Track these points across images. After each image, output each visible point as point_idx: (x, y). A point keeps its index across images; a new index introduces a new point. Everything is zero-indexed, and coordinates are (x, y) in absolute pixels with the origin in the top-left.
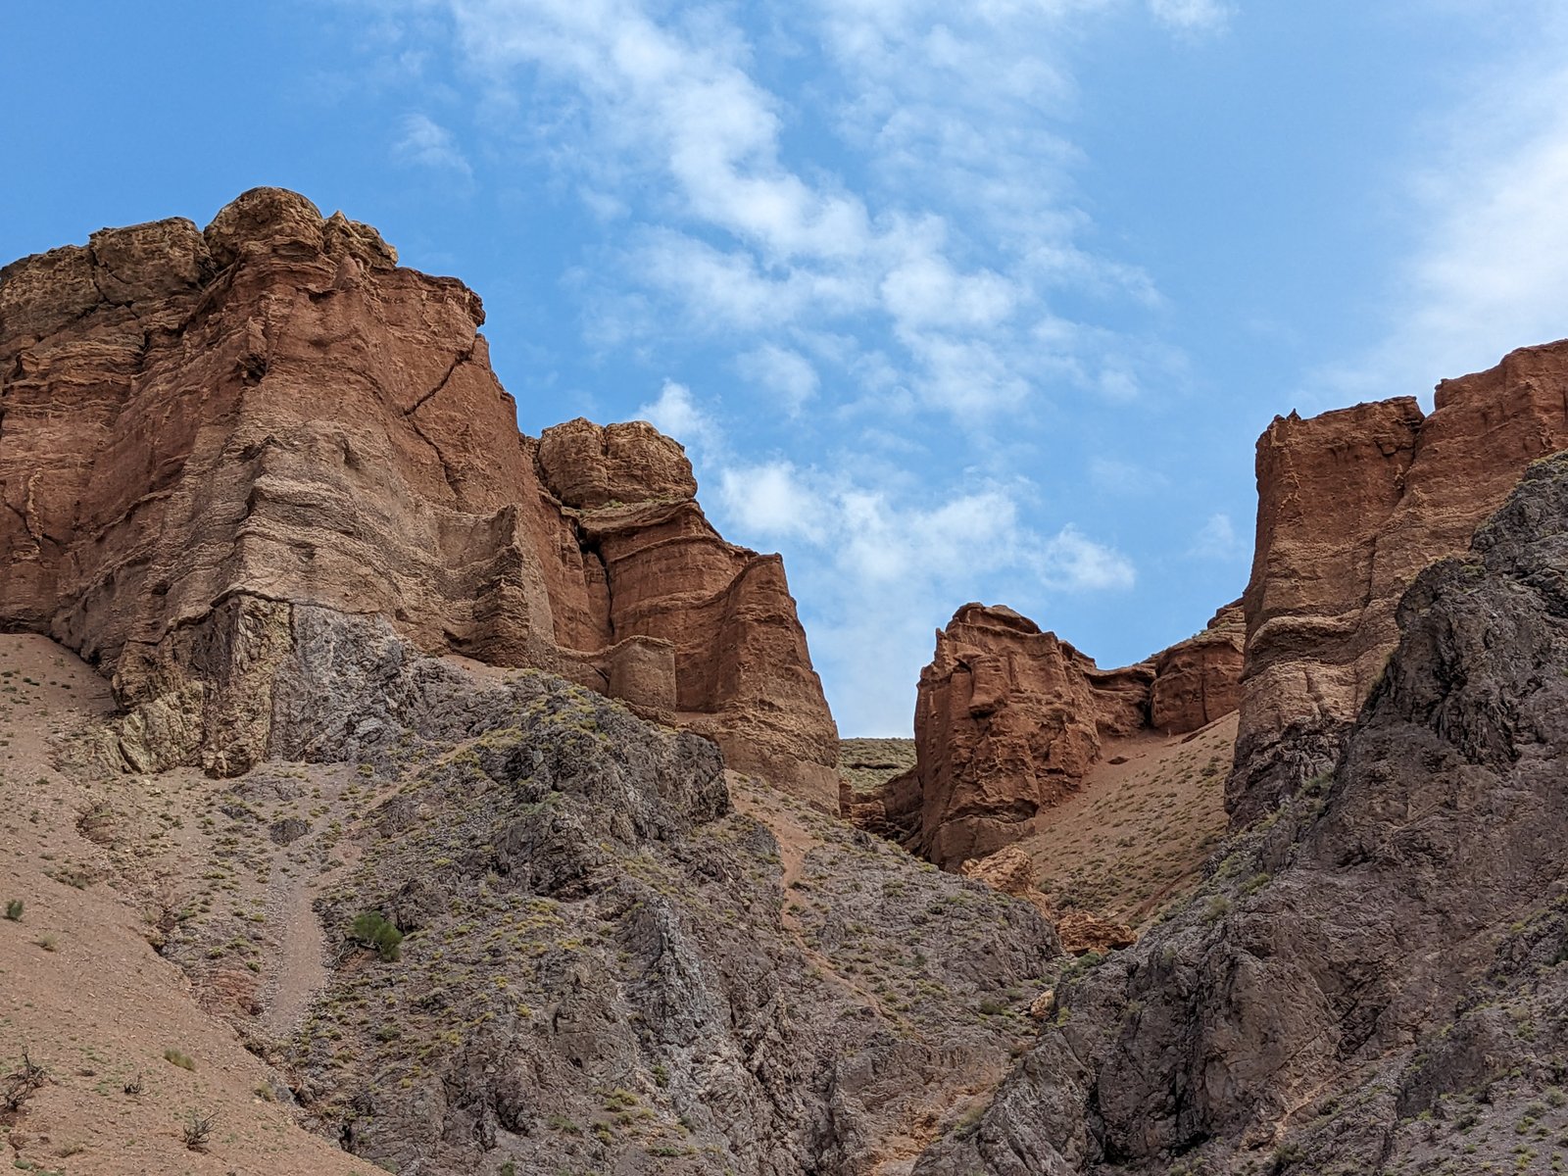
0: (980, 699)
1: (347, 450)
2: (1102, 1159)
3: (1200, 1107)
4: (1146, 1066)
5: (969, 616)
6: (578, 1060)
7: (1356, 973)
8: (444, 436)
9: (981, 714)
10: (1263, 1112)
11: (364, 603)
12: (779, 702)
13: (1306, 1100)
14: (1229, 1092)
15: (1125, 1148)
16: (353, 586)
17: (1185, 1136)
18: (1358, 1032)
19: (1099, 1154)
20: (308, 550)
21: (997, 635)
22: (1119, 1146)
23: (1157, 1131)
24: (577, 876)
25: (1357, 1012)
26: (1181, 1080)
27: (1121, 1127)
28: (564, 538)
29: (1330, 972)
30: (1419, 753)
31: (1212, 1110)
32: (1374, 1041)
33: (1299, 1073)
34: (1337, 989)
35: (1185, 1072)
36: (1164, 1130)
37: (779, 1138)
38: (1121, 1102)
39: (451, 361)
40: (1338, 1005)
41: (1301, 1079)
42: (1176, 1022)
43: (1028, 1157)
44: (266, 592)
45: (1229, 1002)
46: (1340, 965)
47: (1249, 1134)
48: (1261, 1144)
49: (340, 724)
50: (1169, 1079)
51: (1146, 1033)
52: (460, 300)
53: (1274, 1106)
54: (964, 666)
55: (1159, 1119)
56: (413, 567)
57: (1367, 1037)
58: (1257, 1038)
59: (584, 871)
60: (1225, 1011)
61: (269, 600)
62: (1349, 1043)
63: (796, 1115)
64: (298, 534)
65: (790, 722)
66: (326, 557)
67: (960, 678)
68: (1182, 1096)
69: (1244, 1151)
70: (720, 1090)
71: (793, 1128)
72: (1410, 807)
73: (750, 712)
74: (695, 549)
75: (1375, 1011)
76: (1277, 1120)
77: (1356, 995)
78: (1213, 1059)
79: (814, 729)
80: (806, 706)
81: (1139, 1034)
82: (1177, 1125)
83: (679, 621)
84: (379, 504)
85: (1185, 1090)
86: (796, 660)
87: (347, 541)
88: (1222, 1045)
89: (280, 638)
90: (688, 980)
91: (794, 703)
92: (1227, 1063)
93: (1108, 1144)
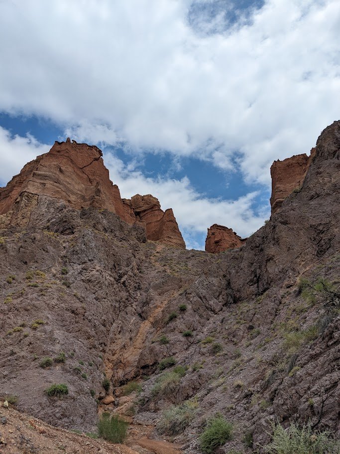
0: (216, 239)
1: (60, 169)
2: (232, 302)
3: (266, 278)
4: (246, 270)
5: (215, 226)
6: (26, 262)
7: (321, 228)
8: (89, 173)
9: (217, 242)
10: (291, 274)
11: (57, 196)
12: (172, 237)
13: (308, 268)
14: (276, 270)
15: (240, 297)
16: (54, 192)
17: (261, 290)
18: (324, 247)
19: (232, 301)
20: (44, 184)
21: (220, 229)
22: (238, 297)
23: (250, 289)
24: (70, 229)
25: (322, 241)
26: (258, 271)
27: (238, 291)
28: (131, 212)
29: (311, 228)
30: (332, 166)
31: (270, 278)
32: (331, 250)
33: (304, 260)
34: (313, 234)
35: (260, 268)
36: (253, 289)
37: (130, 304)
38: (238, 283)
39: (93, 160)
40: (315, 240)
41: (304, 262)
42: (256, 255)
43: (203, 299)
44: (32, 192)
45: (274, 239)
46: (314, 225)
47: (286, 282)
48: (291, 286)
49: (46, 220)
50: (254, 272)
51: (245, 260)
52: (96, 150)
53: (295, 271)
54: (213, 234)
55: (251, 285)
56: (76, 194)
57: (328, 249)
58: (286, 249)
59: (72, 228)
60: (273, 242)
61: (33, 194)
62: (321, 251)
63: (137, 297)
64: (42, 182)
65: (174, 241)
66: (48, 186)
67: (213, 236)
68: (259, 277)
69: (284, 288)
70: (93, 279)
71: (136, 302)
72: (332, 179)
73: (166, 239)
74: (156, 212)
75: (330, 240)
76: (297, 276)
77: (321, 236)
78: (269, 260)
79: (180, 242)
80: (178, 238)
81: (243, 260)
82: (258, 287)
83: (153, 224)
84: (68, 180)
85: (260, 275)
86: (176, 229)
87: (55, 184)
88: (272, 254)
89: (35, 202)
90: (87, 246)
91: (175, 237)
92: (275, 259)
93: (234, 297)
